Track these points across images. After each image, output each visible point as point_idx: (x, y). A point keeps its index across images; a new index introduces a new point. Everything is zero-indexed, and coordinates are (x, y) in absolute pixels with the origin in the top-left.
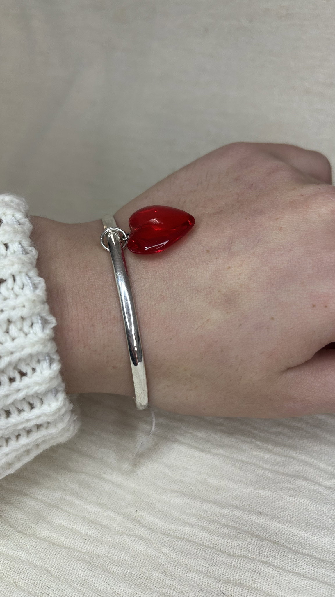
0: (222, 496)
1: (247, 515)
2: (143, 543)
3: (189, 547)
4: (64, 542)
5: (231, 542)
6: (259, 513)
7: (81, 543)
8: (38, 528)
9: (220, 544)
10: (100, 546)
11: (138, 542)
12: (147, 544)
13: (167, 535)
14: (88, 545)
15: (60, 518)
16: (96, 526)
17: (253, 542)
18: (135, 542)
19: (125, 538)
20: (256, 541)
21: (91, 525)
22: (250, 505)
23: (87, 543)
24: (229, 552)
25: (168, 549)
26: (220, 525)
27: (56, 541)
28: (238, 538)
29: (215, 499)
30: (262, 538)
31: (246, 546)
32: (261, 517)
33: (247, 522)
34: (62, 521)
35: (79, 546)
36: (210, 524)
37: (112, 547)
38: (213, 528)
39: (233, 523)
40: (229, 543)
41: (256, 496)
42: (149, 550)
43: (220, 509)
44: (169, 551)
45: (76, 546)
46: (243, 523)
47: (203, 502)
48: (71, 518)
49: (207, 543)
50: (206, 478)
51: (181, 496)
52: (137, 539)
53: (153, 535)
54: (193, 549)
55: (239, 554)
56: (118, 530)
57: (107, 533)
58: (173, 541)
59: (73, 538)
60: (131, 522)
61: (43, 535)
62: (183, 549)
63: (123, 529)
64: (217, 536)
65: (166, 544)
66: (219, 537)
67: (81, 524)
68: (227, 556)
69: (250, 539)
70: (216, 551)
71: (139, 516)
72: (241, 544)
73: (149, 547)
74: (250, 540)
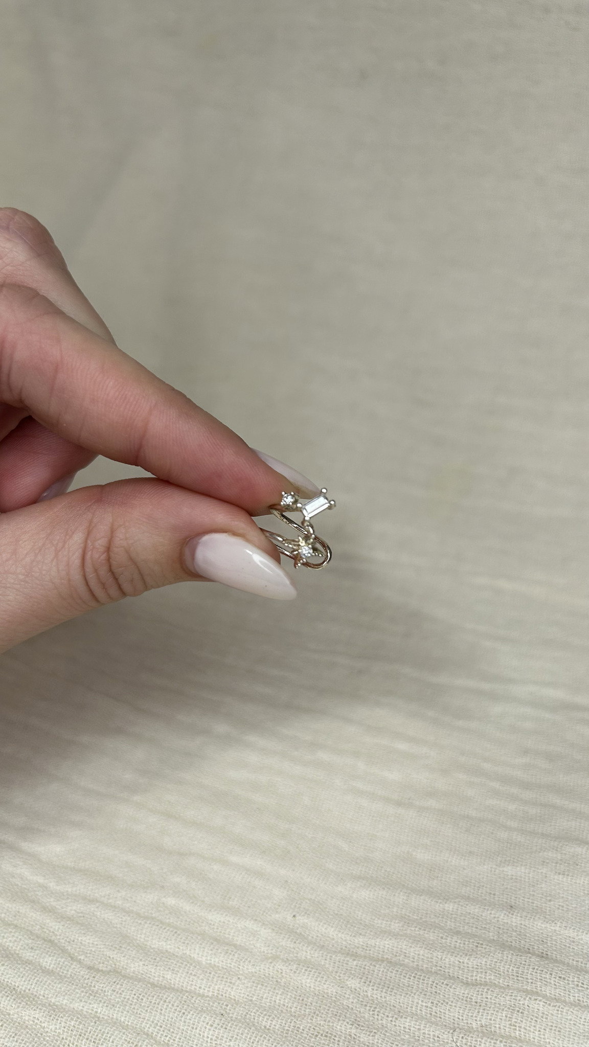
0: (441, 880)
1: (489, 912)
2: (312, 973)
3: (393, 975)
4: (170, 980)
5: (466, 961)
6: (509, 907)
7: (202, 980)
8: (122, 958)
9: (447, 966)
10: (237, 984)
11: (303, 971)
12: (320, 973)
13: (352, 955)
14: (214, 983)
15: (160, 939)
16: (226, 948)
17: (505, 958)
18: (298, 972)
19: (279, 966)
20: (510, 957)
21: (216, 948)
22: (490, 893)
23: (212, 980)
24: (465, 979)
25: (358, 980)
26: (445, 932)
27: (156, 979)
28: (479, 953)
29: (429, 886)
30: (519, 950)
31: (493, 965)
32: (513, 914)
33: (489, 924)
34: (164, 944)
35: (198, 985)
36: (426, 932)
37: (258, 984)
38: (432, 938)
39: (466, 927)
40: (463, 963)
41: (500, 877)
42: (324, 984)
43: (440, 903)
44: (360, 984)
45: (193, 987)
46: (484, 926)
47: (410, 893)
48: (180, 937)
49: (425, 966)
50: (411, 850)
51: (370, 884)
52: (301, 967)
53: (328, 957)
54: (402, 977)
55: (483, 980)
56: (266, 952)
57: (247, 959)
58: (365, 965)
59: (188, 973)
60: (287, 936)
61: (132, 969)
62: (383, 979)
63: (274, 950)
64: (441, 951)
65: (353, 972)
66: (445, 952)
67: (198, 945)
68: (462, 986)
69: (499, 953)
70: (443, 978)
71: (299, 925)
72: (483, 963)
73: (324, 979)
74: (500, 955)
